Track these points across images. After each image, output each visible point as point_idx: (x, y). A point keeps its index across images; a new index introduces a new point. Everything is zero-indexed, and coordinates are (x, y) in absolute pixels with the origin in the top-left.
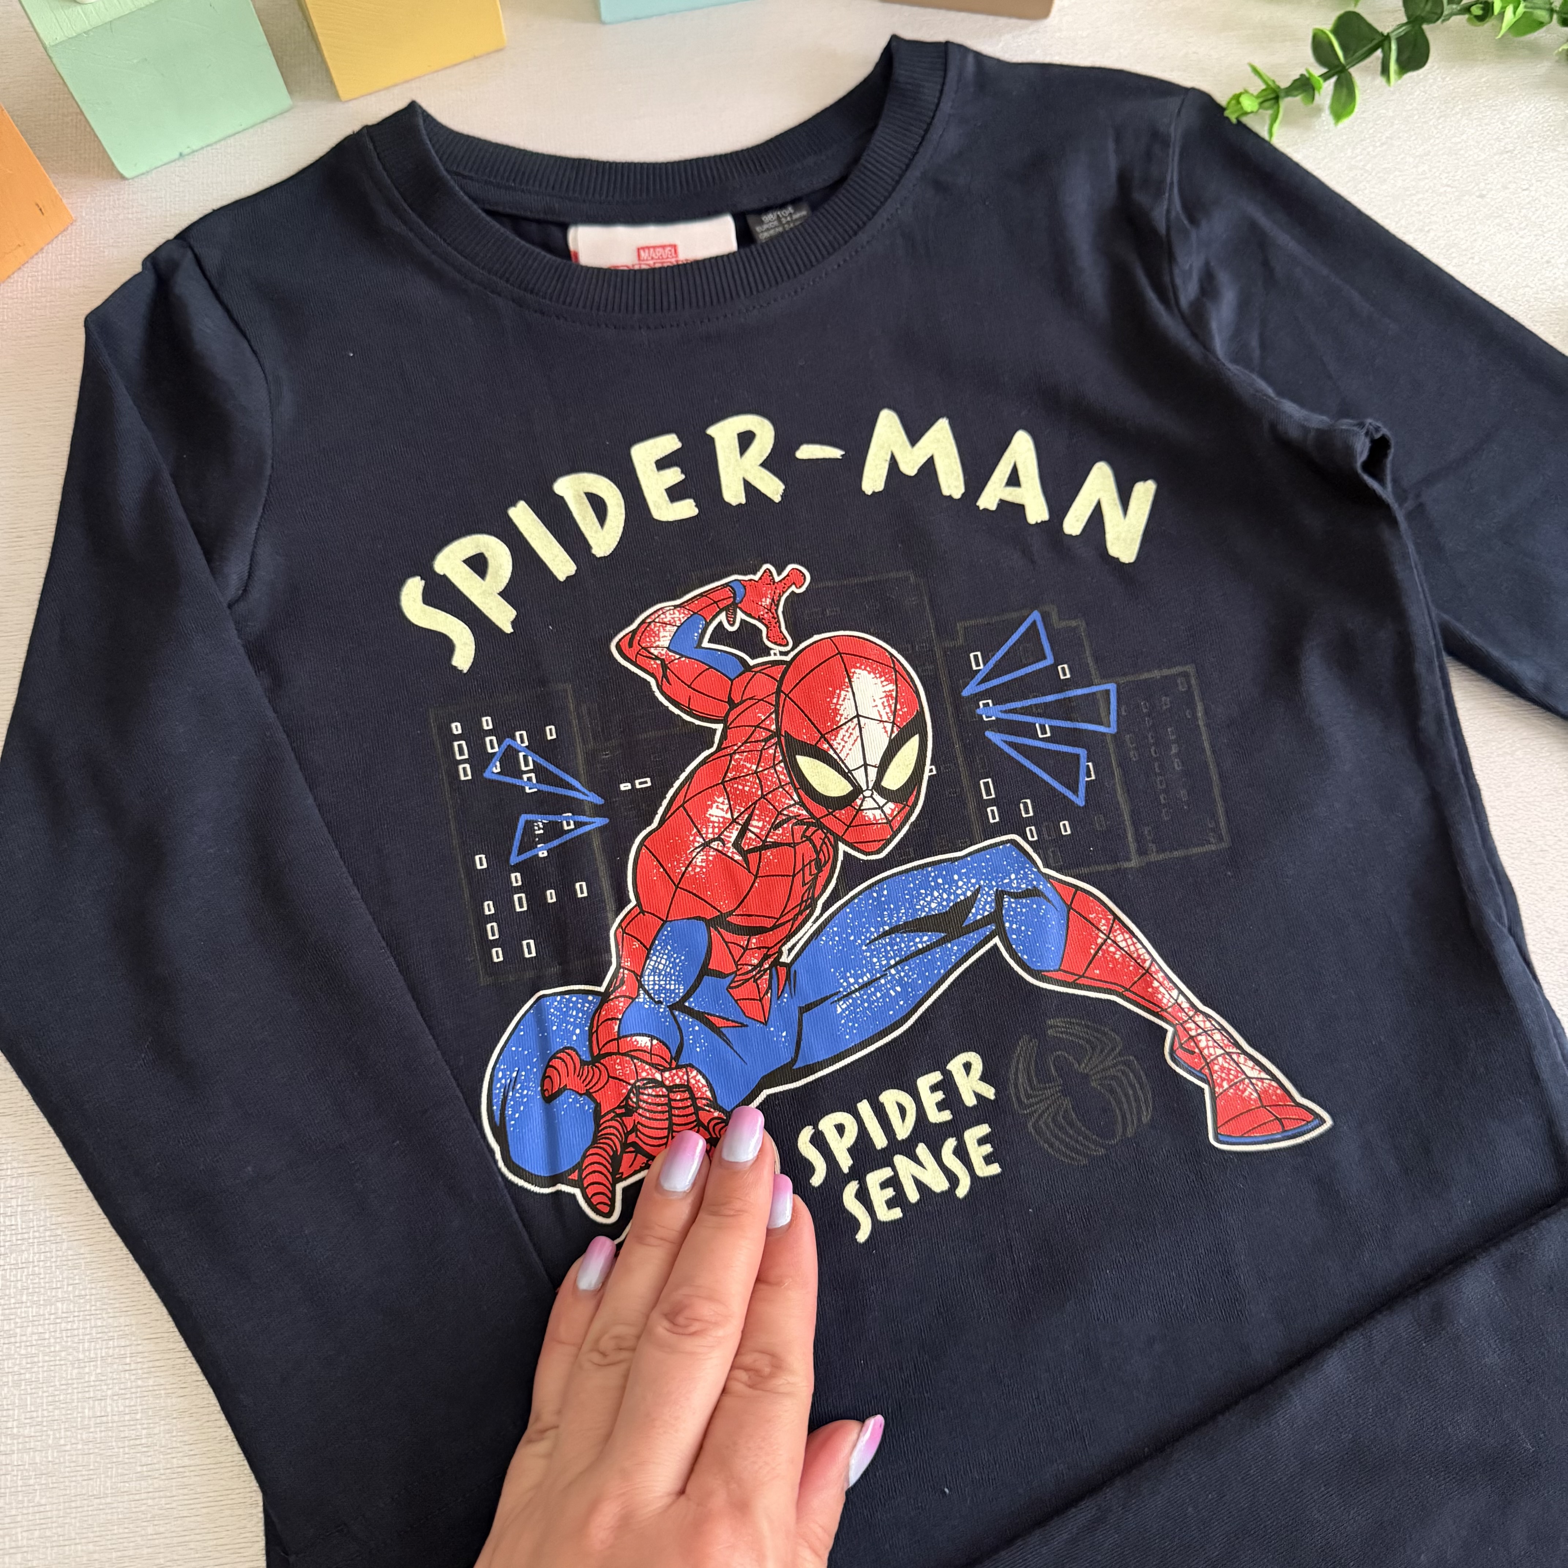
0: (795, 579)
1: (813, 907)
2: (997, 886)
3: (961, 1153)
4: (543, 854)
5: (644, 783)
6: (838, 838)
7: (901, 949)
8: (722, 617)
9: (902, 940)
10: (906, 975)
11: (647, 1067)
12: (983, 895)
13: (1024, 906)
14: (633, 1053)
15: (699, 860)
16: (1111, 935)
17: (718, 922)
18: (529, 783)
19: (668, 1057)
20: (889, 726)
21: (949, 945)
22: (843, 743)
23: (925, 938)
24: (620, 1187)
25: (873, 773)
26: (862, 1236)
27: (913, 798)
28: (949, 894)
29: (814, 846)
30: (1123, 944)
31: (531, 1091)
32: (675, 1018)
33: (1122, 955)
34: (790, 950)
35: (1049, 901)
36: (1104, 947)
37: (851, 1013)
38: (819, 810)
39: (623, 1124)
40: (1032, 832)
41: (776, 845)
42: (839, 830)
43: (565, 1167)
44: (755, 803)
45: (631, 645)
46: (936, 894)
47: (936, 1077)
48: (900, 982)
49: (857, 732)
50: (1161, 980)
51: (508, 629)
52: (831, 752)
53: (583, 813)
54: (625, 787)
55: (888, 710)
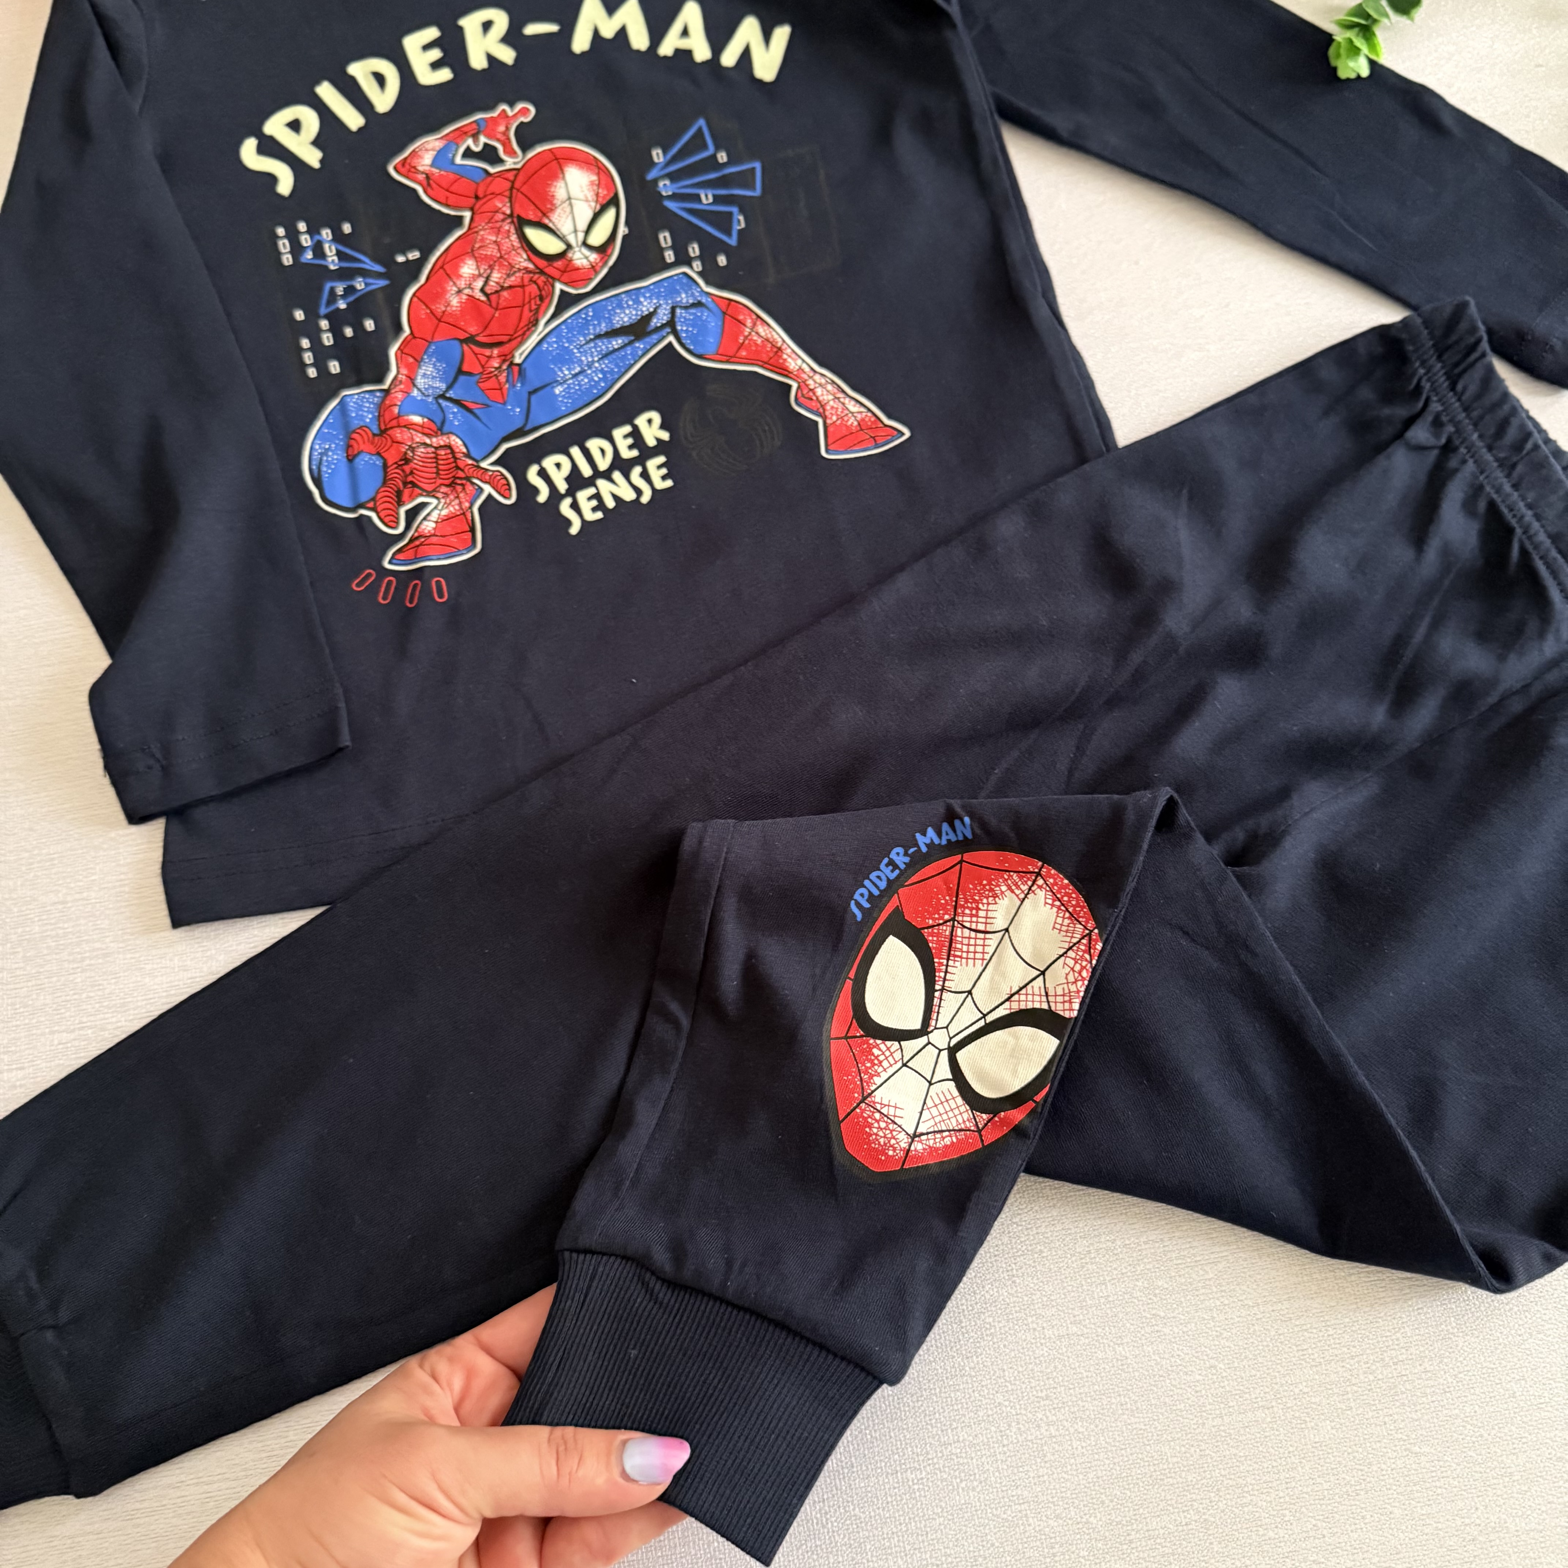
3: (645, 475)
5: (414, 255)
6: (554, 279)
7: (602, 350)
11: (420, 435)
13: (691, 314)
14: (410, 426)
15: (455, 302)
17: (470, 340)
18: (332, 261)
19: (435, 429)
20: (593, 204)
25: (581, 236)
26: (574, 530)
30: (763, 334)
31: (337, 456)
32: (439, 405)
34: (521, 354)
38: (542, 263)
39: (403, 471)
41: (511, 287)
42: (556, 274)
47: (627, 429)
48: (602, 371)
51: (317, 166)
53: (370, 278)
54: (400, 259)
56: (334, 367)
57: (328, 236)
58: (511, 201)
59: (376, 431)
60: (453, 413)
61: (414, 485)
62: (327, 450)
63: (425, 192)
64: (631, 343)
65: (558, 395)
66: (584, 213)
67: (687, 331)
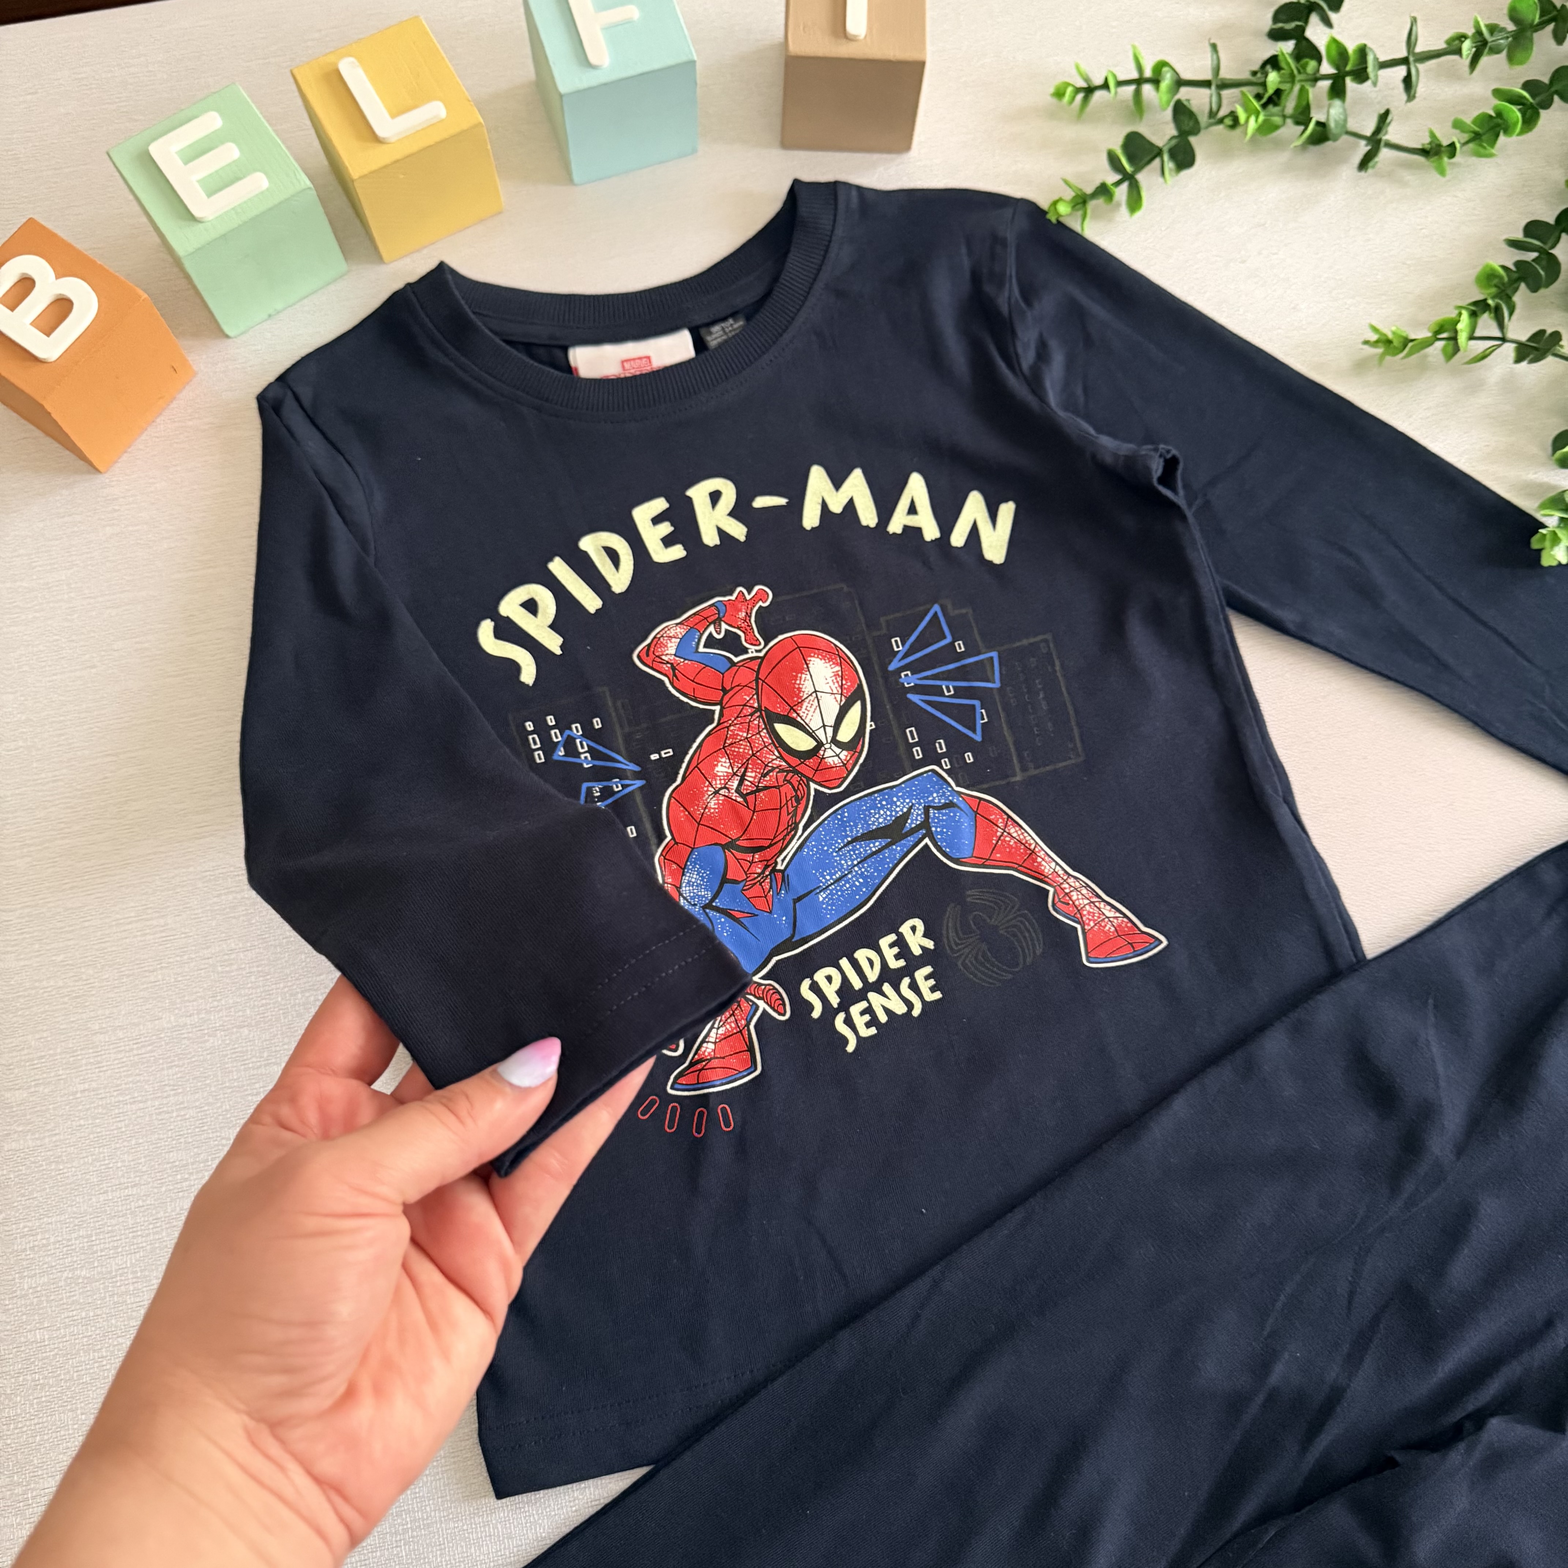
0: (761, 596)
1: (796, 829)
2: (925, 802)
3: (914, 987)
5: (667, 753)
6: (809, 779)
7: (861, 853)
8: (711, 629)
9: (861, 847)
10: (866, 870)
12: (915, 810)
13: (944, 815)
15: (712, 804)
16: (1006, 829)
17: (730, 845)
18: (586, 760)
20: (838, 697)
21: (894, 847)
22: (806, 712)
23: (877, 844)
25: (830, 731)
27: (860, 747)
28: (891, 812)
29: (793, 787)
30: (1015, 835)
32: (707, 914)
33: (1015, 842)
34: (783, 861)
35: (962, 810)
36: (1002, 838)
37: (829, 899)
38: (795, 761)
40: (946, 763)
41: (766, 788)
44: (748, 760)
45: (648, 655)
46: (882, 812)
47: (892, 937)
50: (1043, 856)
51: (558, 652)
52: (799, 719)
53: (627, 779)
54: (655, 757)
55: (836, 685)
57: (578, 731)
58: (757, 694)
63: (672, 684)
65: (823, 903)
66: (831, 707)
67: (941, 833)
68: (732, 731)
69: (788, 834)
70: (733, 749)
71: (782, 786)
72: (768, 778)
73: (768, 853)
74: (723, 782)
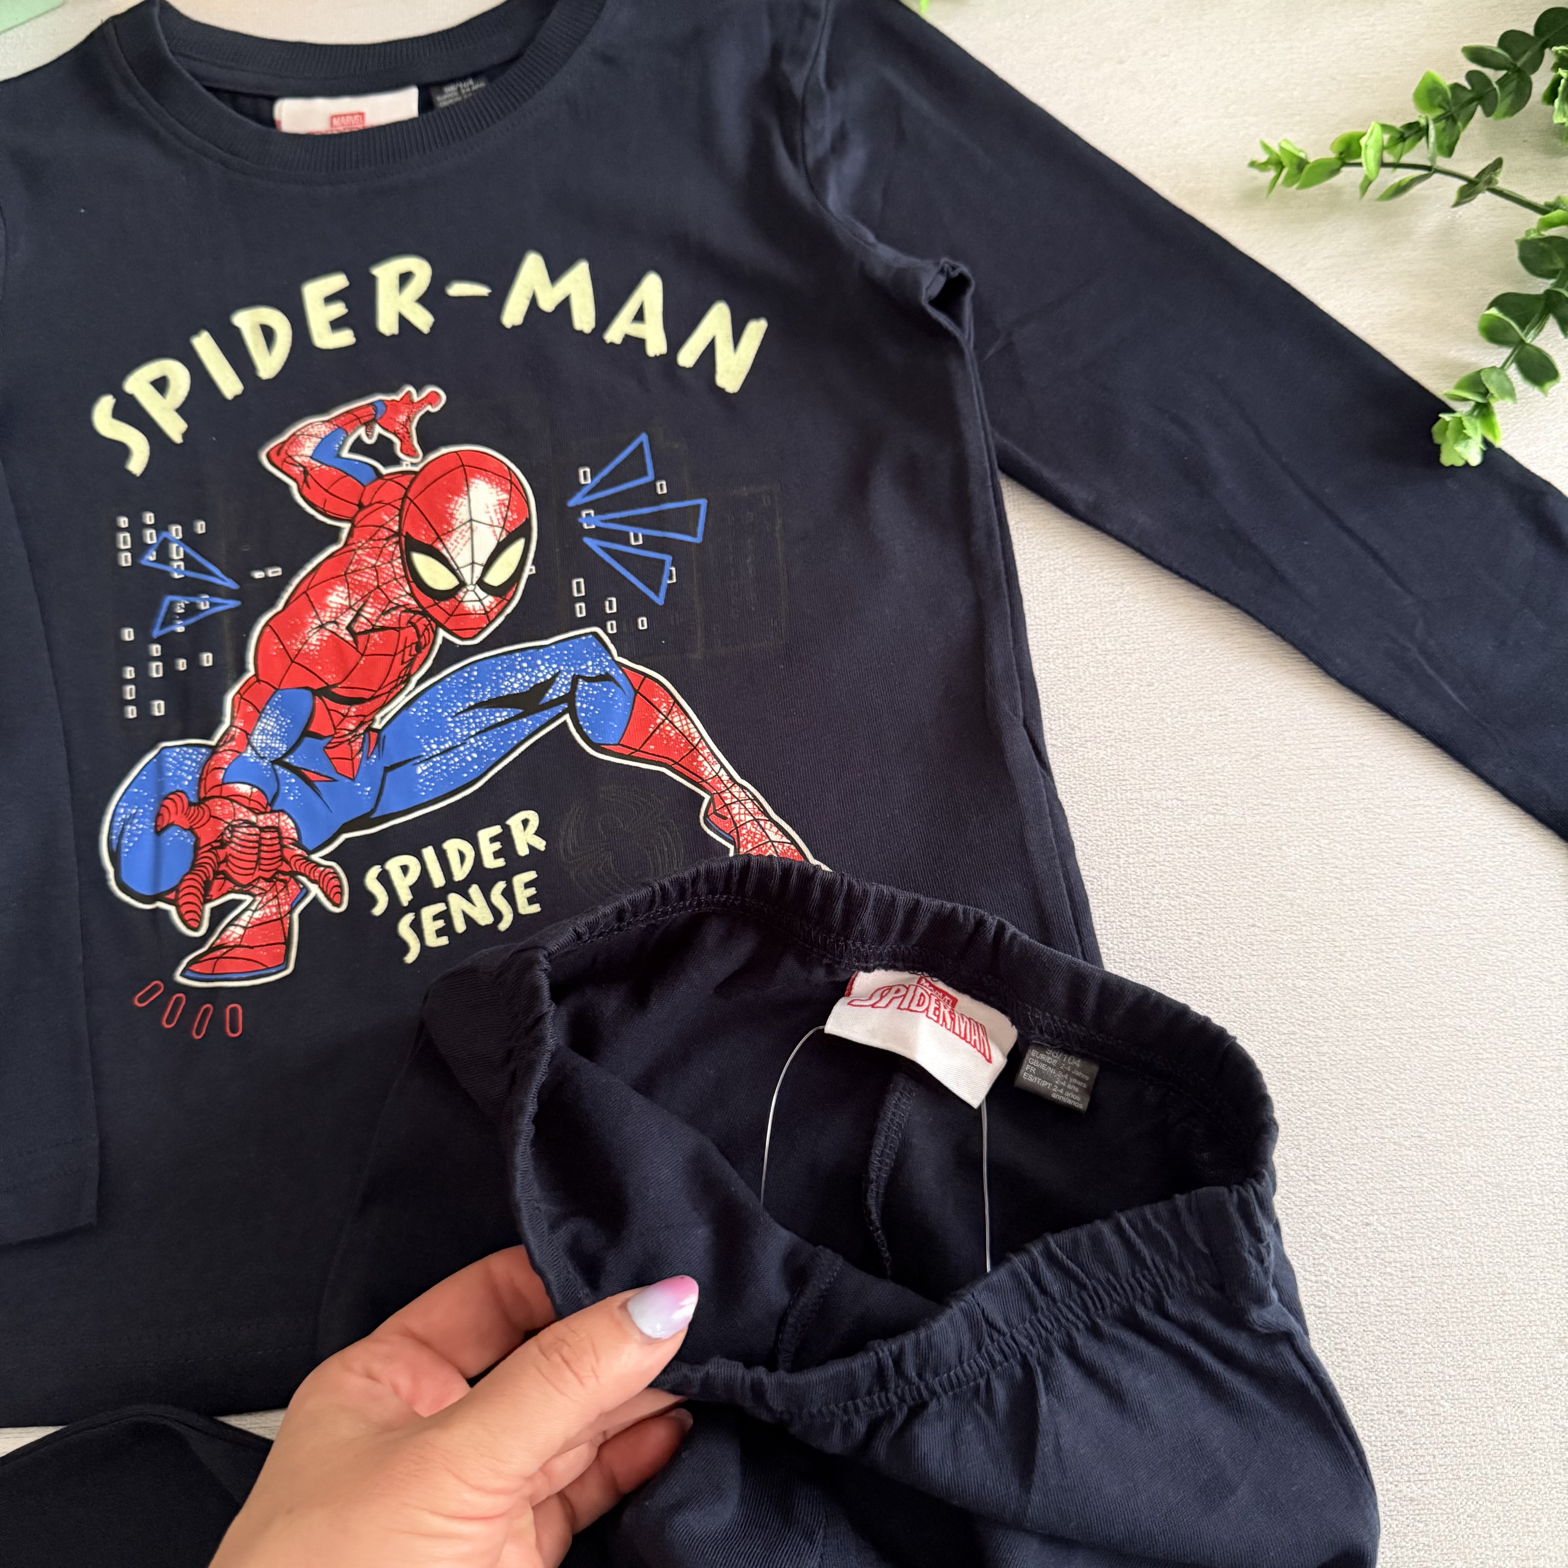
1: (407, 682)
2: (575, 671)
3: (509, 895)
4: (180, 629)
5: (275, 572)
7: (482, 722)
9: (484, 715)
10: (483, 744)
11: (245, 810)
12: (561, 678)
13: (595, 689)
14: (234, 798)
15: (314, 639)
16: (669, 717)
17: (325, 692)
18: (177, 569)
19: (264, 802)
20: (498, 530)
21: (525, 720)
22: (455, 544)
23: (505, 713)
24: (208, 907)
25: (478, 570)
26: (410, 958)
27: (511, 593)
28: (531, 676)
30: (678, 724)
31: (143, 826)
32: (275, 770)
33: (676, 734)
34: (382, 718)
35: (618, 685)
36: (662, 726)
37: (430, 773)
38: (426, 601)
39: (217, 855)
40: (612, 626)
41: (383, 628)
42: (441, 617)
43: (164, 888)
44: (370, 592)
46: (519, 676)
47: (496, 830)
48: (477, 750)
49: (468, 535)
50: (706, 755)
51: (179, 440)
52: (444, 552)
54: (258, 575)
55: (499, 516)
56: (159, 708)
57: (177, 534)
58: (400, 515)
59: (193, 800)
60: (290, 784)
61: (227, 877)
62: (133, 816)
64: (518, 717)
65: (420, 776)
66: (486, 542)
67: (587, 711)
68: (358, 555)
69: (396, 687)
70: (356, 577)
71: (403, 628)
72: (388, 617)
73: (368, 707)
74: (334, 615)
